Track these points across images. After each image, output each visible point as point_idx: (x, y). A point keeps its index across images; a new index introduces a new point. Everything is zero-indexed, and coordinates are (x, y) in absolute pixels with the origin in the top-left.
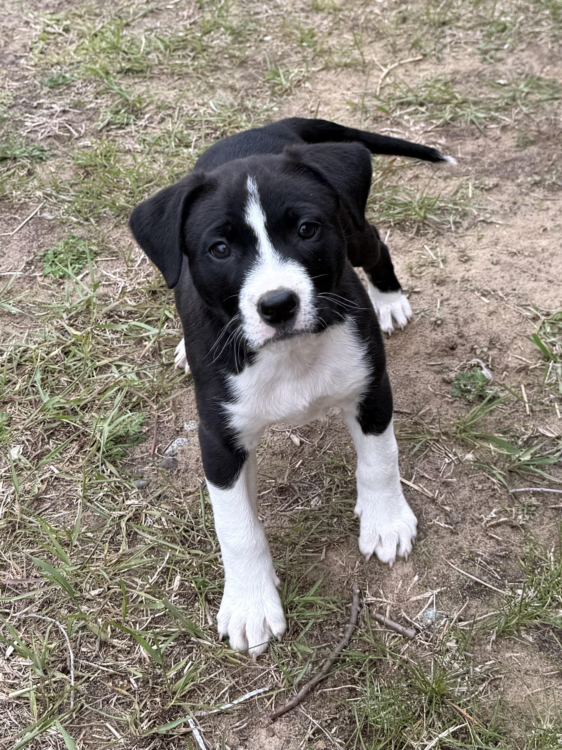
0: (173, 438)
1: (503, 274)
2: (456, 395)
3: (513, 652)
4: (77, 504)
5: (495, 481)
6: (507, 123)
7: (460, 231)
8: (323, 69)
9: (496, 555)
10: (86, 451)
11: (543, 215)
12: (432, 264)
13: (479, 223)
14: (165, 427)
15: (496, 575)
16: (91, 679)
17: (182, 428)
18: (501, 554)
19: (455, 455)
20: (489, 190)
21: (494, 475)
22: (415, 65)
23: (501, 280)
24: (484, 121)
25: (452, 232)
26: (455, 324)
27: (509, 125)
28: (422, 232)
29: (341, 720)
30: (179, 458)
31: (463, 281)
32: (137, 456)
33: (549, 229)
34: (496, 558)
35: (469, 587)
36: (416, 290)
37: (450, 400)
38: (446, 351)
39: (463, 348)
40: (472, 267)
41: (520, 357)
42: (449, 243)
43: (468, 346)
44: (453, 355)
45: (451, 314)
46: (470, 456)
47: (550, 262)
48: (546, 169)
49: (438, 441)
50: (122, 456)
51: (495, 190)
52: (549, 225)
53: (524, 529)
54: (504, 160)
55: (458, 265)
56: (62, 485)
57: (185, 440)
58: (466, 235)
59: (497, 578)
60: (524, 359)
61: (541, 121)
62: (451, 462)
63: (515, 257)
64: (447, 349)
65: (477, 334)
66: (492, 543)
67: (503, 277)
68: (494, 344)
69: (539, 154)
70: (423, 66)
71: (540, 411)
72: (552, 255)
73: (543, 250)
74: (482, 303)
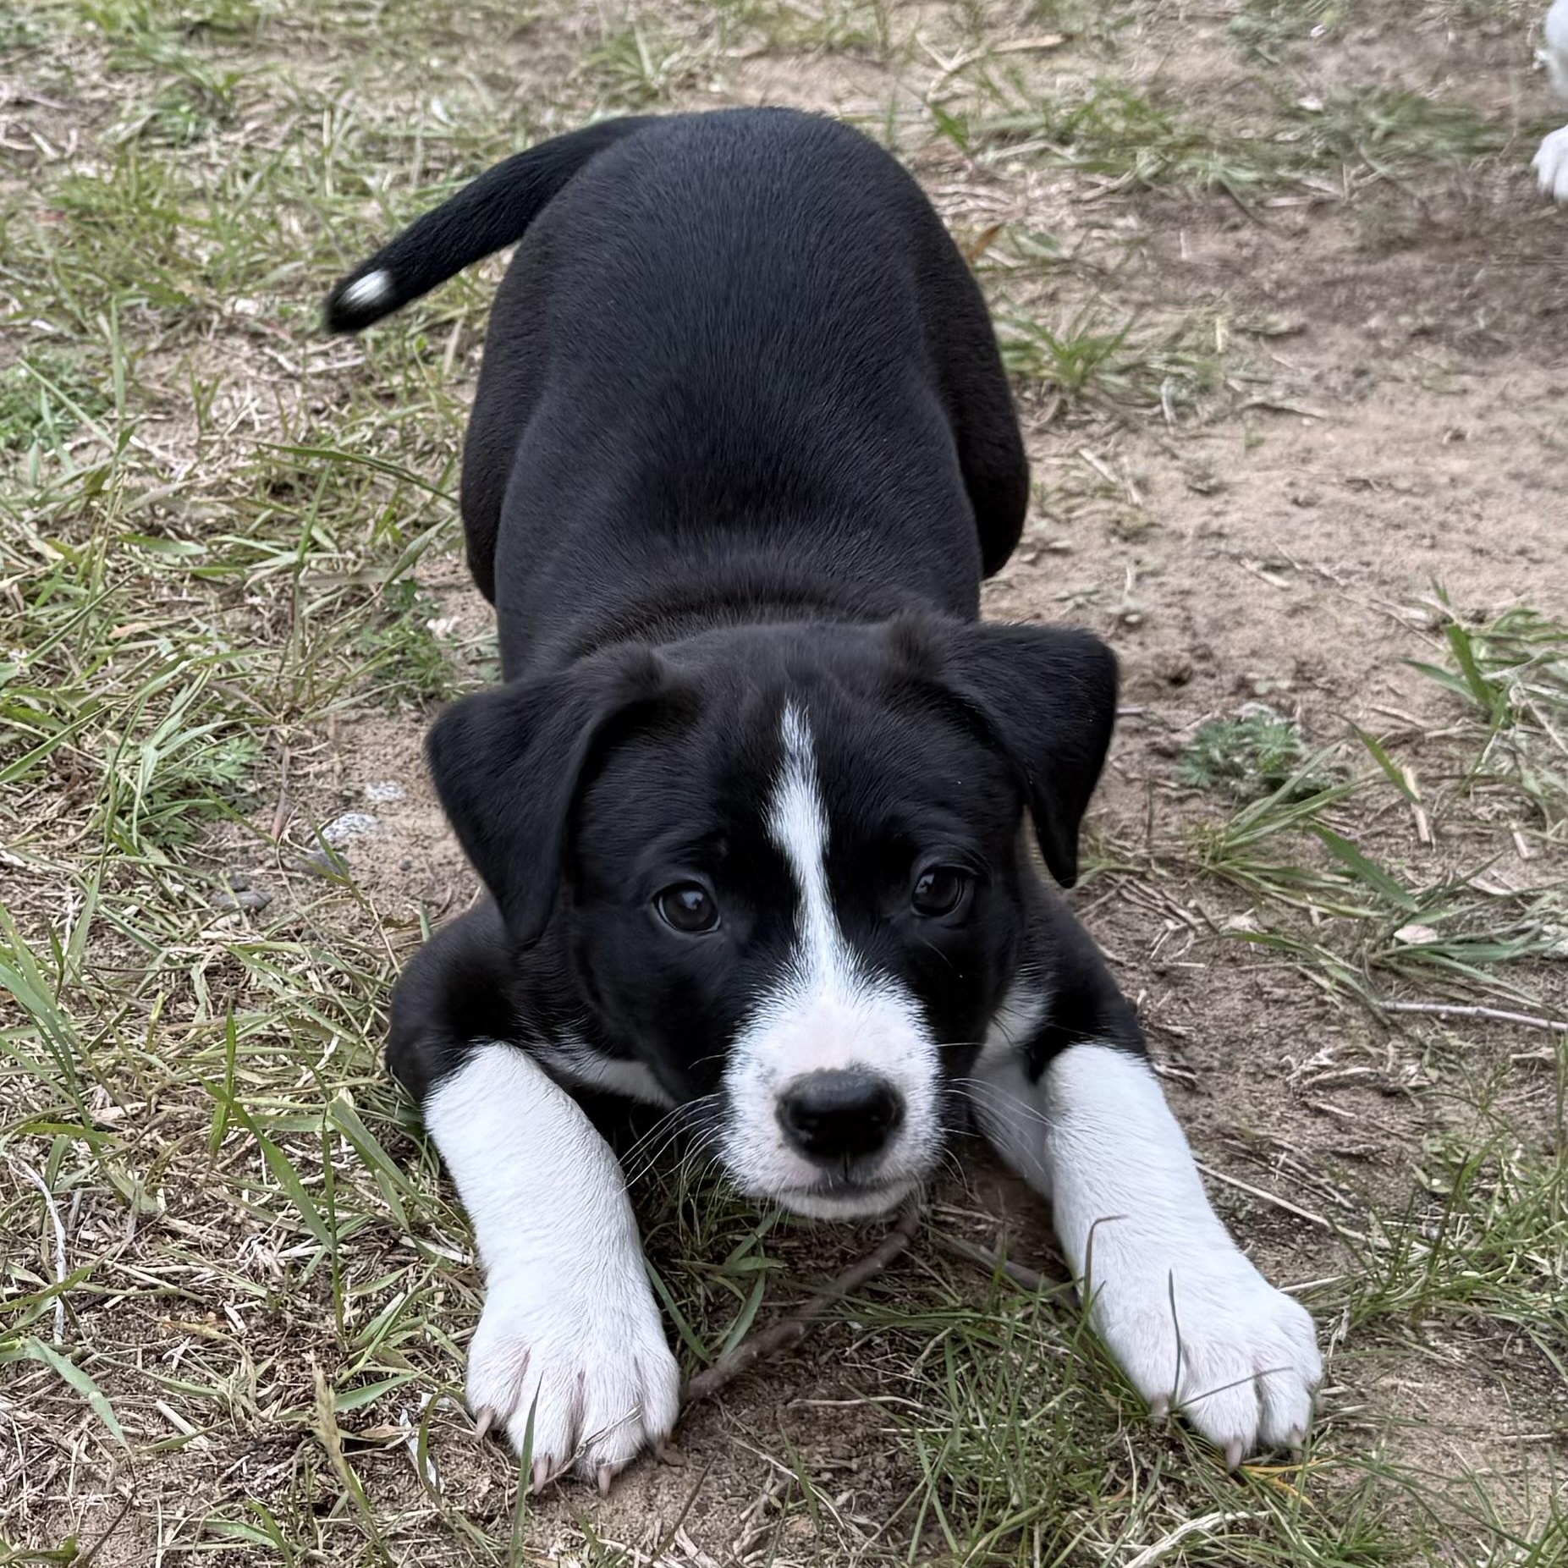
0: (333, 815)
1: (1328, 528)
2: (1193, 781)
3: (1401, 1377)
4: (62, 929)
5: (1324, 983)
6: (1325, 196)
7: (1192, 423)
8: (760, 55)
9: (1335, 1153)
10: (87, 812)
11: (1447, 405)
12: (1107, 491)
13: (1250, 413)
14: (311, 788)
15: (1339, 1198)
16: (107, 1305)
17: (359, 793)
18: (1354, 1150)
19: (1198, 912)
20: (1277, 338)
21: (1321, 971)
22: (1038, 60)
23: (1323, 541)
24: (1255, 189)
25: (1166, 424)
26: (1184, 629)
27: (1333, 201)
28: (1071, 418)
29: (864, 1476)
30: (352, 856)
31: (1201, 537)
32: (232, 845)
33: (1469, 436)
34: (1335, 1160)
35: (1253, 1217)
36: (1058, 545)
37: (1174, 794)
38: (1157, 686)
39: (1211, 682)
40: (1230, 508)
41: (1395, 711)
42: (1157, 448)
43: (1227, 680)
44: (1178, 698)
45: (1169, 606)
46: (1243, 922)
47: (1476, 508)
48: (1453, 306)
49: (1143, 877)
50: (187, 836)
51: (1294, 342)
52: (1472, 427)
53: (1423, 1100)
54: (1322, 279)
55: (1185, 499)
56: (18, 883)
57: (369, 819)
58: (1209, 436)
59: (1340, 1205)
60: (1407, 716)
61: (1432, 198)
62: (1185, 930)
63: (1366, 494)
64: (1162, 683)
65: (1254, 653)
66: (1321, 1125)
67: (1329, 535)
68: (1310, 679)
69: (1429, 271)
70: (1062, 62)
71: (1464, 837)
72: (1484, 494)
73: (1453, 480)
74: (1265, 587)
